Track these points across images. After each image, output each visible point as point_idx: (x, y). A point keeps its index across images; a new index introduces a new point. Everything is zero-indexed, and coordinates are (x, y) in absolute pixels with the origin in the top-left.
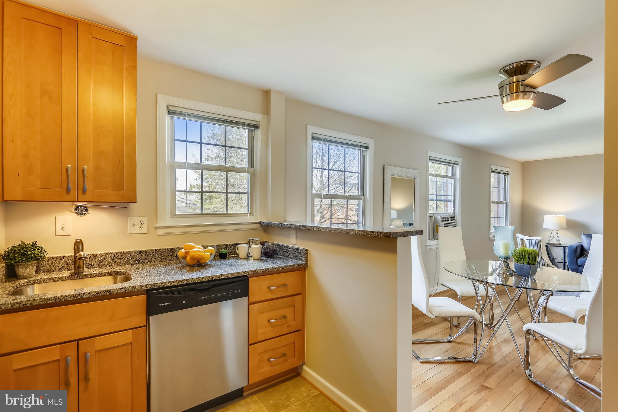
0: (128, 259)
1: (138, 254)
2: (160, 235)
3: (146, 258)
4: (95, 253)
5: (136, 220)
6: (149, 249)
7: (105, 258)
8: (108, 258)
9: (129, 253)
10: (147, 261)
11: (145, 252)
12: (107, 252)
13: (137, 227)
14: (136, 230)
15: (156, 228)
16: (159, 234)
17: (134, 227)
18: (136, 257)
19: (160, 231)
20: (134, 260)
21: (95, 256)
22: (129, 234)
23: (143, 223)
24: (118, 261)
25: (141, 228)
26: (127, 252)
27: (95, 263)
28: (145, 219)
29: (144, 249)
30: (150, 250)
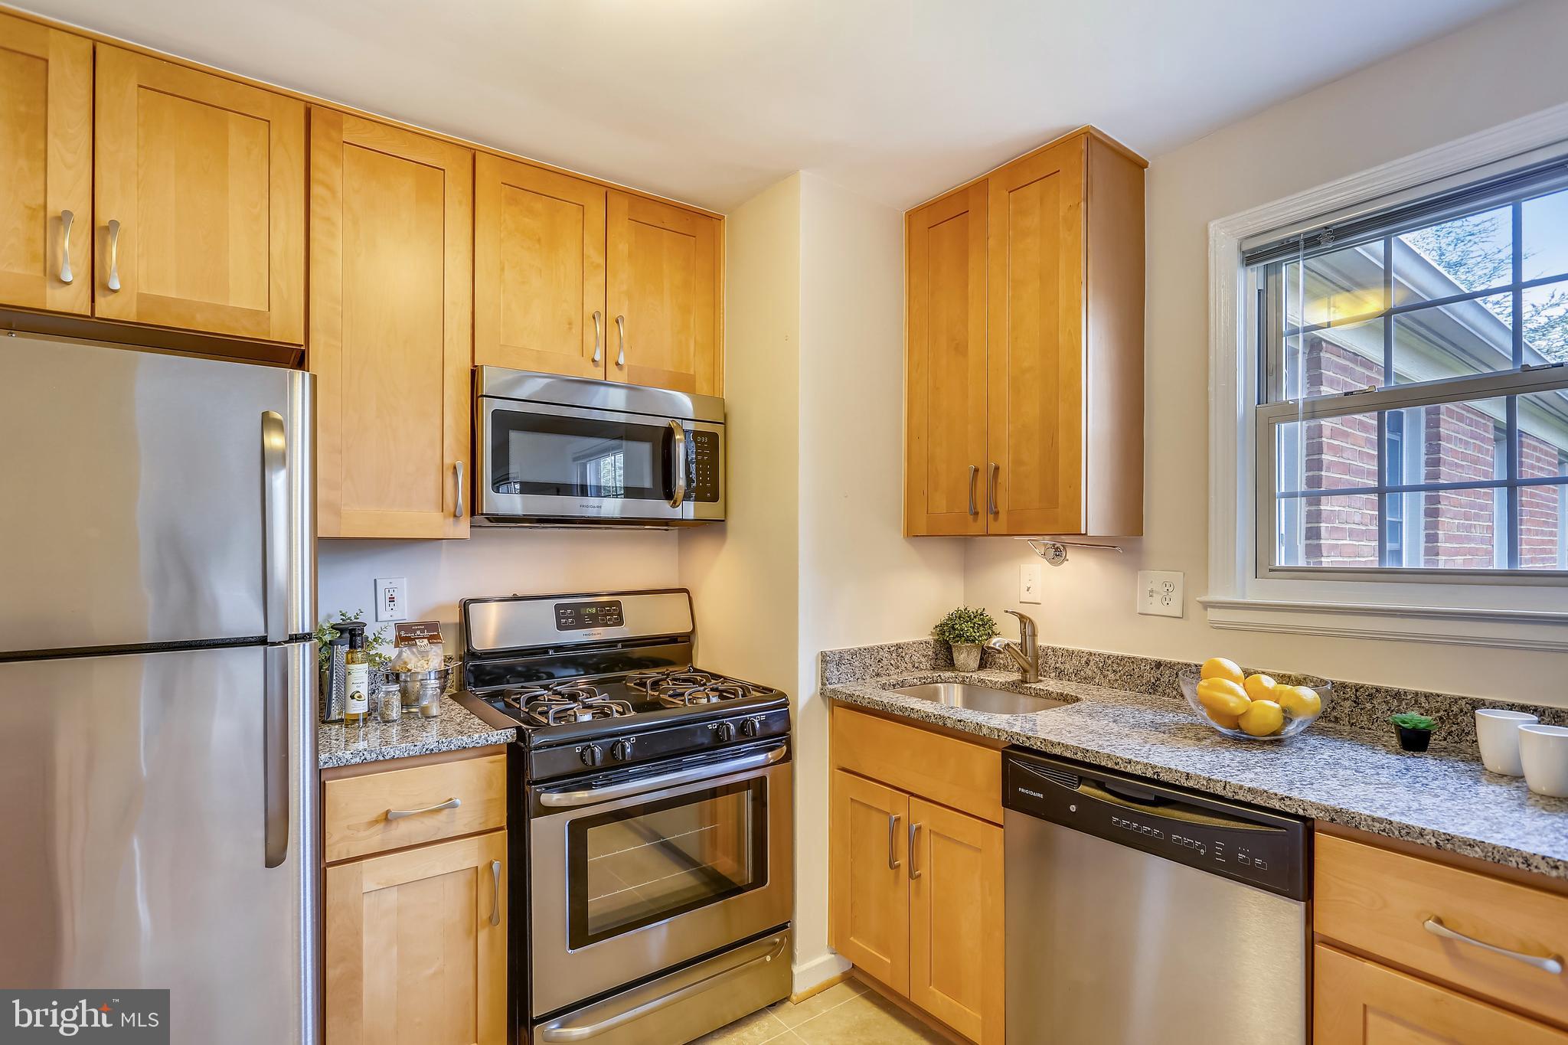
0: (1131, 675)
1: (1152, 669)
2: (1218, 627)
3: (1172, 684)
4: (1071, 647)
5: (1155, 578)
6: (1180, 661)
7: (1087, 663)
8: (1092, 663)
9: (1133, 660)
10: (1175, 693)
11: (1171, 666)
12: (1093, 650)
13: (1157, 598)
14: (1156, 606)
15: (1207, 605)
16: (1212, 622)
17: (1151, 596)
18: (1150, 676)
19: (1214, 615)
20: (1144, 681)
21: (1071, 654)
22: (1140, 614)
23: (1171, 589)
24: (1112, 676)
25: (1166, 602)
26: (1129, 658)
27: (1071, 671)
28: (1177, 578)
29: (1168, 659)
30: (1182, 664)
